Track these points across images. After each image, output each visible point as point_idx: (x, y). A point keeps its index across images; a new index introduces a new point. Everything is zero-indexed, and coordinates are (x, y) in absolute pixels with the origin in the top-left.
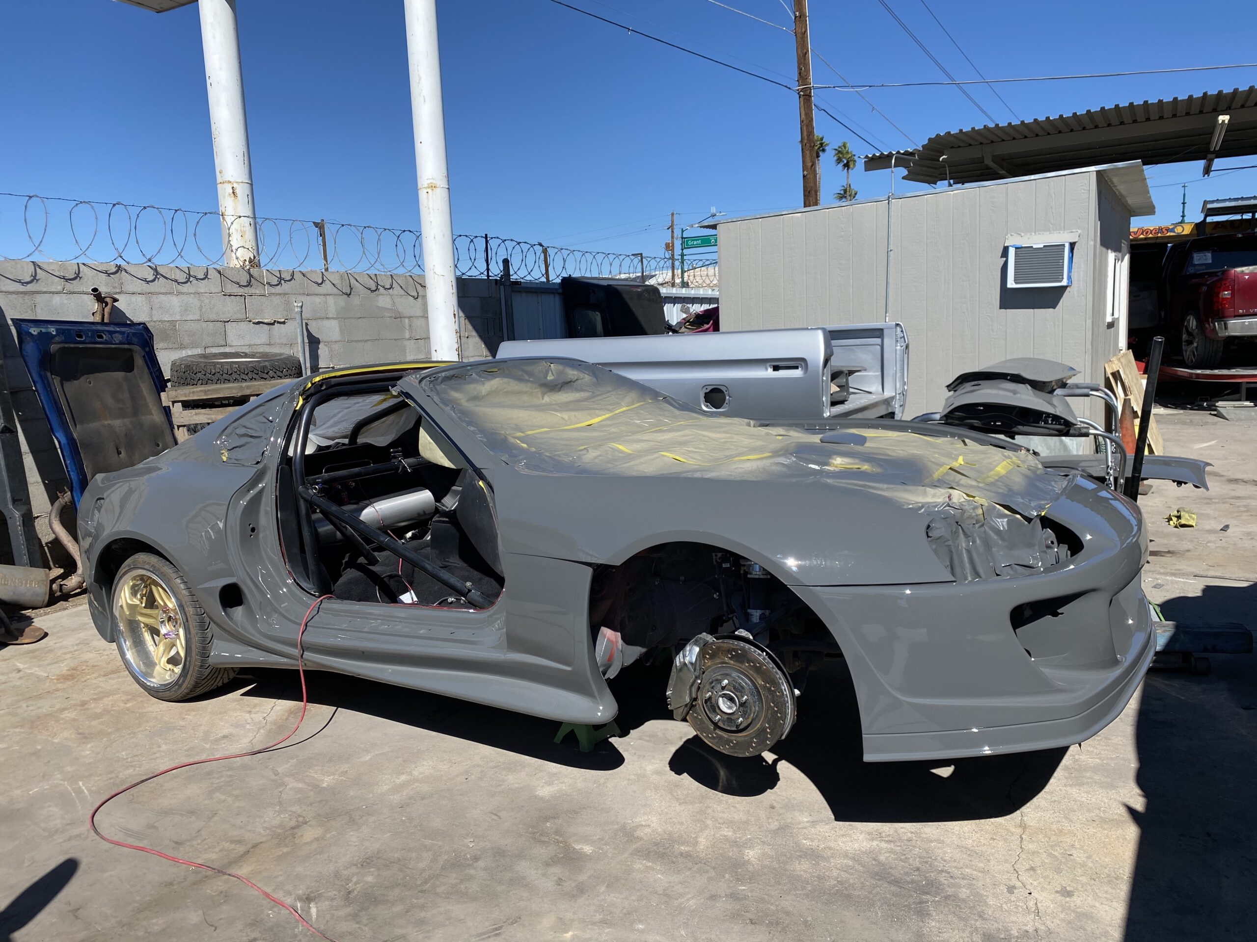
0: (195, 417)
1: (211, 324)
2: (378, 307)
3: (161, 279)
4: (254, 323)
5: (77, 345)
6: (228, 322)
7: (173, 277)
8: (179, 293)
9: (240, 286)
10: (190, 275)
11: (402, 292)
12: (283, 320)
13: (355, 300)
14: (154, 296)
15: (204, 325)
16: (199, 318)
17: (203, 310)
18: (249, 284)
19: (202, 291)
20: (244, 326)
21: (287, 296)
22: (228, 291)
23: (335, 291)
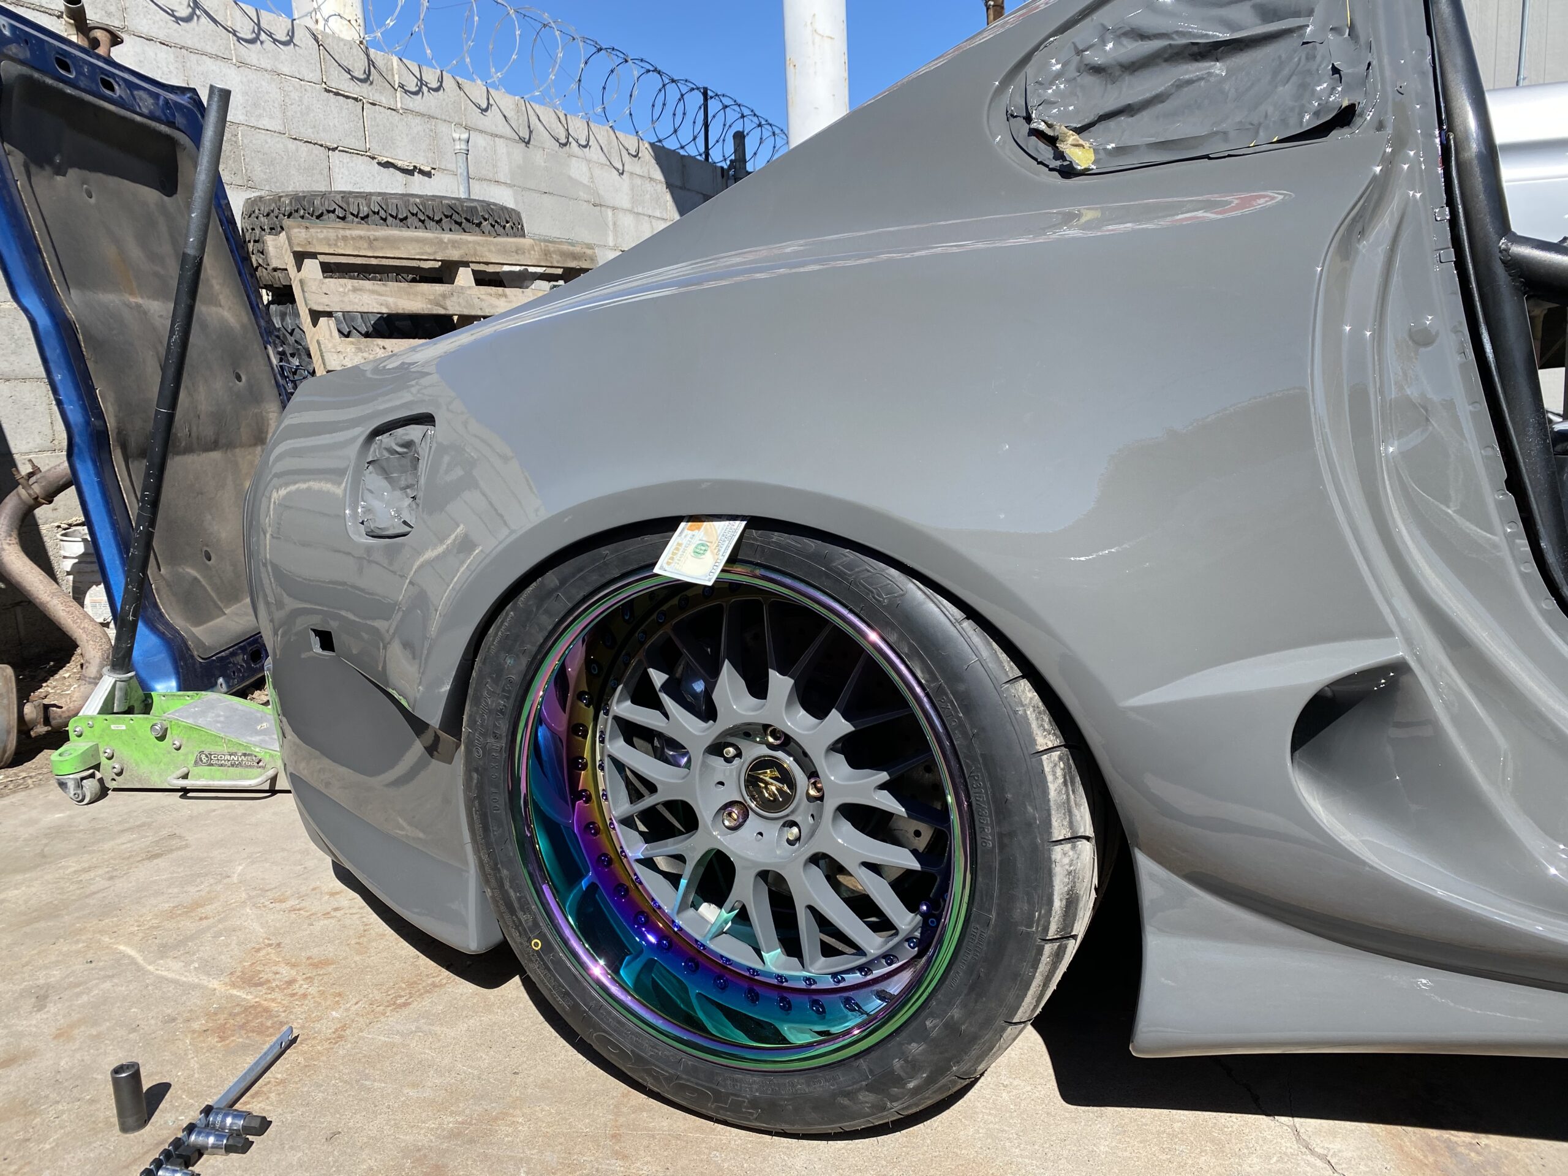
0: (352, 296)
1: (305, 148)
2: (570, 177)
3: (204, 19)
4: (379, 164)
5: (61, 85)
6: (334, 149)
7: (229, 24)
8: (242, 64)
9: (353, 78)
10: (260, 29)
11: (603, 160)
12: (427, 169)
13: (538, 157)
14: (194, 57)
15: (292, 145)
16: (280, 128)
17: (289, 114)
18: (366, 80)
19: (286, 70)
20: (361, 163)
21: (433, 121)
22: (334, 84)
23: (508, 131)
